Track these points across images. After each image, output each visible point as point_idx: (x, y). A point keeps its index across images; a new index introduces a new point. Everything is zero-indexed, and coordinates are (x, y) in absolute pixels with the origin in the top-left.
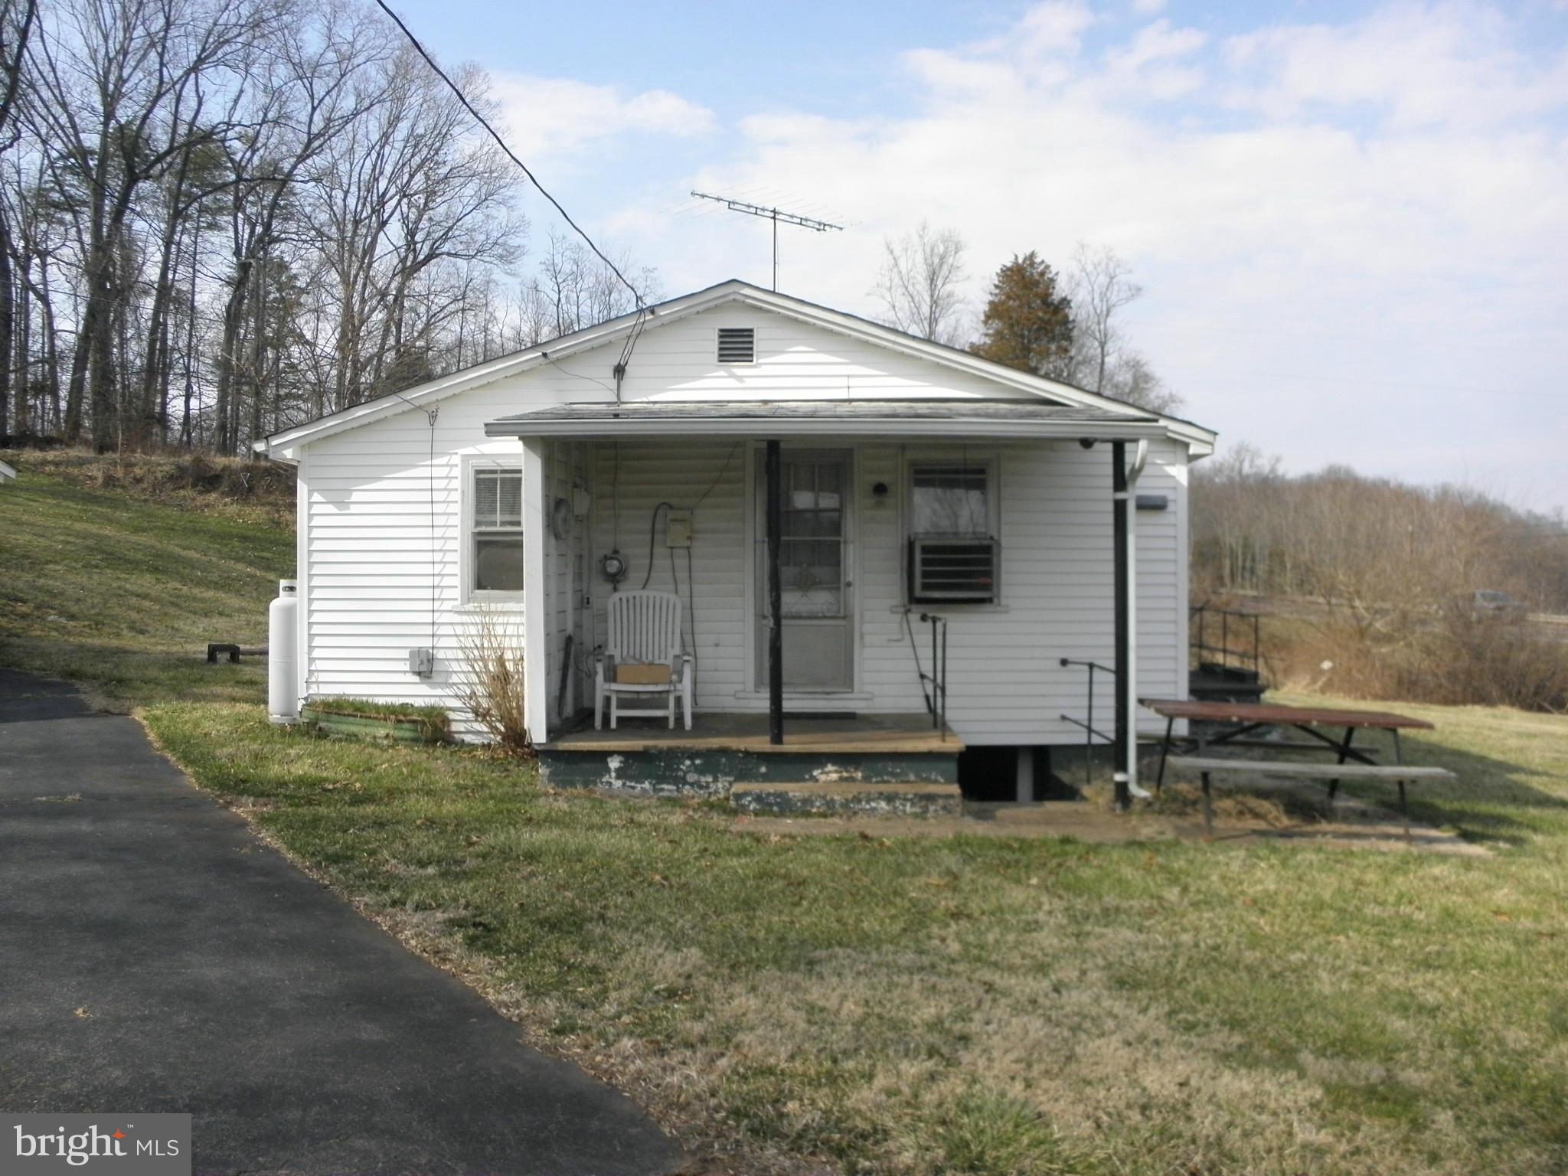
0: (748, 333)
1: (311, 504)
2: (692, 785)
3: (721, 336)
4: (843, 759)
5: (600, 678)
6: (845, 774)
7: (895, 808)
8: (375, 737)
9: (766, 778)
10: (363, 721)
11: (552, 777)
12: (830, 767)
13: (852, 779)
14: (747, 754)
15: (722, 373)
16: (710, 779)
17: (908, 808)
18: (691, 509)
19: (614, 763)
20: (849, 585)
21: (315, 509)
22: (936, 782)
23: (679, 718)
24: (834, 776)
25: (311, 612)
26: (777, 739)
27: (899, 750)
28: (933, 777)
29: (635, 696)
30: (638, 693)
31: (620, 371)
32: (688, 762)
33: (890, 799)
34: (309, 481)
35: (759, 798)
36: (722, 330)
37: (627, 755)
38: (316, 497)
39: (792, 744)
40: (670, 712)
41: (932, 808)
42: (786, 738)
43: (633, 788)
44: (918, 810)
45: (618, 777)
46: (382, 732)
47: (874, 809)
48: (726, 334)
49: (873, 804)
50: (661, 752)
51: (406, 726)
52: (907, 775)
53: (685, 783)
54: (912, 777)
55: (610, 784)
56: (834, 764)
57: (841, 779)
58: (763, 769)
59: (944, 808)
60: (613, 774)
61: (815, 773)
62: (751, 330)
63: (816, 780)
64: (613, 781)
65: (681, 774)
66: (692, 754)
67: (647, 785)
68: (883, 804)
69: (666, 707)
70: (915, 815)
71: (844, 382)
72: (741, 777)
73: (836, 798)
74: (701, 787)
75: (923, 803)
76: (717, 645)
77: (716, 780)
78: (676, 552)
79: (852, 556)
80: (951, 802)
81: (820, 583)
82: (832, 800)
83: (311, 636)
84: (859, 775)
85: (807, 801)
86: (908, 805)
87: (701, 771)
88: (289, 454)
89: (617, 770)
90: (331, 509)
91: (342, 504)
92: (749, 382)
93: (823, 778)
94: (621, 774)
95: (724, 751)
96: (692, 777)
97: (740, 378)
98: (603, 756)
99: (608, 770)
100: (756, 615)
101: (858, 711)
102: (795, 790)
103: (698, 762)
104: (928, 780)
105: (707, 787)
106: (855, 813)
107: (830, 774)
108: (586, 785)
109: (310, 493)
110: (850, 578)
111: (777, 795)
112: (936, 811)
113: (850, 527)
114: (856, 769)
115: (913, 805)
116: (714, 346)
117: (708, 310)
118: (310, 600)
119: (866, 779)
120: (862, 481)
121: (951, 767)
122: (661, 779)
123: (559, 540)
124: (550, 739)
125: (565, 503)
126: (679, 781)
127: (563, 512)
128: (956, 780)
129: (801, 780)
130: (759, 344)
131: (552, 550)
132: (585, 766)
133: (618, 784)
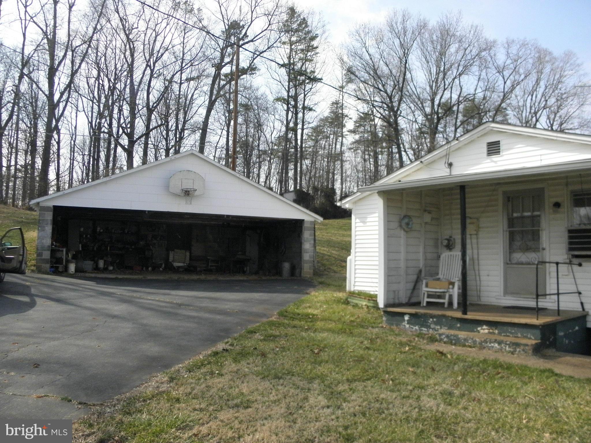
0: (498, 143)
1: (356, 223)
2: (432, 329)
3: (488, 146)
4: (491, 324)
5: (424, 285)
6: (491, 331)
7: (502, 347)
8: (362, 305)
9: (459, 329)
10: (360, 299)
11: (387, 320)
12: (484, 327)
13: (493, 333)
14: (453, 318)
15: (489, 161)
16: (439, 327)
17: (507, 348)
18: (478, 219)
19: (407, 318)
20: (544, 249)
21: (357, 225)
22: (530, 338)
23: (451, 304)
24: (486, 331)
25: (355, 261)
26: (465, 313)
27: (512, 322)
28: (529, 336)
29: (434, 293)
30: (436, 292)
31: (450, 165)
32: (431, 320)
33: (500, 343)
34: (355, 215)
35: (447, 336)
36: (488, 143)
37: (411, 315)
38: (358, 220)
39: (470, 316)
40: (446, 301)
41: (518, 350)
42: (468, 313)
43: (412, 328)
44: (512, 350)
45: (408, 323)
46: (364, 303)
47: (493, 347)
48: (490, 144)
49: (492, 345)
50: (422, 314)
51: (372, 302)
52: (517, 334)
53: (430, 328)
54: (519, 335)
55: (405, 326)
56: (486, 326)
57: (489, 333)
58: (459, 325)
59: (523, 350)
60: (406, 322)
61: (479, 329)
62: (499, 141)
63: (479, 332)
64: (406, 325)
65: (429, 324)
66: (432, 316)
67: (417, 327)
68: (496, 345)
69: (444, 298)
70: (510, 352)
71: (539, 158)
72: (450, 328)
73: (477, 340)
74: (436, 331)
75: (514, 347)
76: (488, 276)
77: (441, 328)
78: (473, 236)
79: (544, 237)
80: (527, 348)
81: (530, 249)
82: (476, 341)
83: (355, 269)
84: (496, 332)
85: (466, 340)
86: (507, 347)
87: (436, 323)
88: (347, 206)
89: (408, 321)
90: (361, 224)
91: (364, 222)
92: (499, 163)
93: (482, 331)
94: (409, 322)
95: (444, 316)
96: (432, 326)
97: (496, 162)
98: (402, 314)
99: (404, 320)
100: (504, 263)
101: (548, 308)
102: (462, 335)
103: (435, 320)
104: (526, 337)
105: (438, 331)
106: (484, 348)
107: (484, 330)
108: (397, 325)
109: (356, 219)
110: (544, 246)
111: (455, 336)
112: (519, 351)
113: (544, 224)
114: (496, 329)
115: (509, 347)
116: (485, 150)
117: (482, 136)
118: (355, 257)
119: (500, 334)
120: (549, 201)
121: (538, 332)
122: (422, 326)
123: (406, 232)
124: (387, 306)
125: (409, 217)
126: (428, 327)
127: (406, 220)
128: (542, 339)
129: (473, 331)
130: (502, 147)
131: (402, 235)
132: (398, 318)
133: (407, 326)
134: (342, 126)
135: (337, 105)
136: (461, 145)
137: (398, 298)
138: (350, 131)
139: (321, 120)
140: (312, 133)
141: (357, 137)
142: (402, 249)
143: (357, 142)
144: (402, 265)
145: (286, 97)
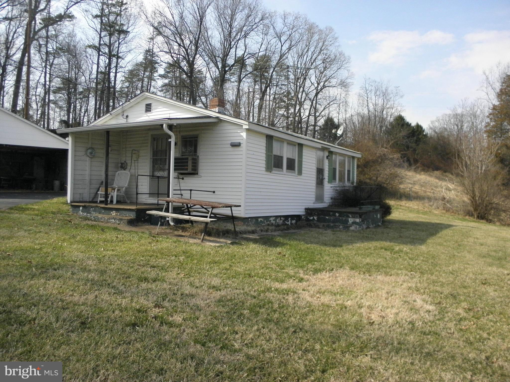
0: (150, 105)
2: (92, 214)
3: (146, 106)
4: (116, 210)
9: (103, 214)
11: (72, 211)
12: (114, 212)
13: (117, 215)
14: (100, 207)
15: (146, 115)
16: (95, 213)
18: (138, 151)
19: (81, 208)
23: (112, 201)
28: (131, 216)
31: (127, 117)
37: (85, 207)
43: (84, 214)
50: (88, 206)
54: (127, 215)
57: (115, 214)
58: (103, 211)
66: (92, 207)
67: (86, 214)
72: (100, 213)
78: (135, 162)
81: (161, 169)
84: (119, 214)
87: (94, 211)
93: (113, 214)
94: (82, 211)
95: (97, 206)
96: (92, 212)
97: (149, 116)
98: (79, 207)
99: (80, 210)
103: (93, 209)
108: (76, 213)
114: (120, 212)
116: (144, 108)
117: (143, 100)
121: (134, 213)
122: (88, 213)
123: (91, 158)
124: (71, 202)
125: (92, 148)
126: (90, 213)
127: (89, 151)
128: (136, 217)
129: (109, 214)
130: (153, 107)
131: (88, 160)
132: (77, 209)
133: (81, 213)
134: (153, 70)
135: (149, 53)
136: (132, 105)
137: (82, 198)
138: (161, 76)
139: (137, 65)
140: (128, 75)
141: (166, 81)
142: (88, 168)
143: (165, 85)
144: (87, 178)
145: (98, 46)
